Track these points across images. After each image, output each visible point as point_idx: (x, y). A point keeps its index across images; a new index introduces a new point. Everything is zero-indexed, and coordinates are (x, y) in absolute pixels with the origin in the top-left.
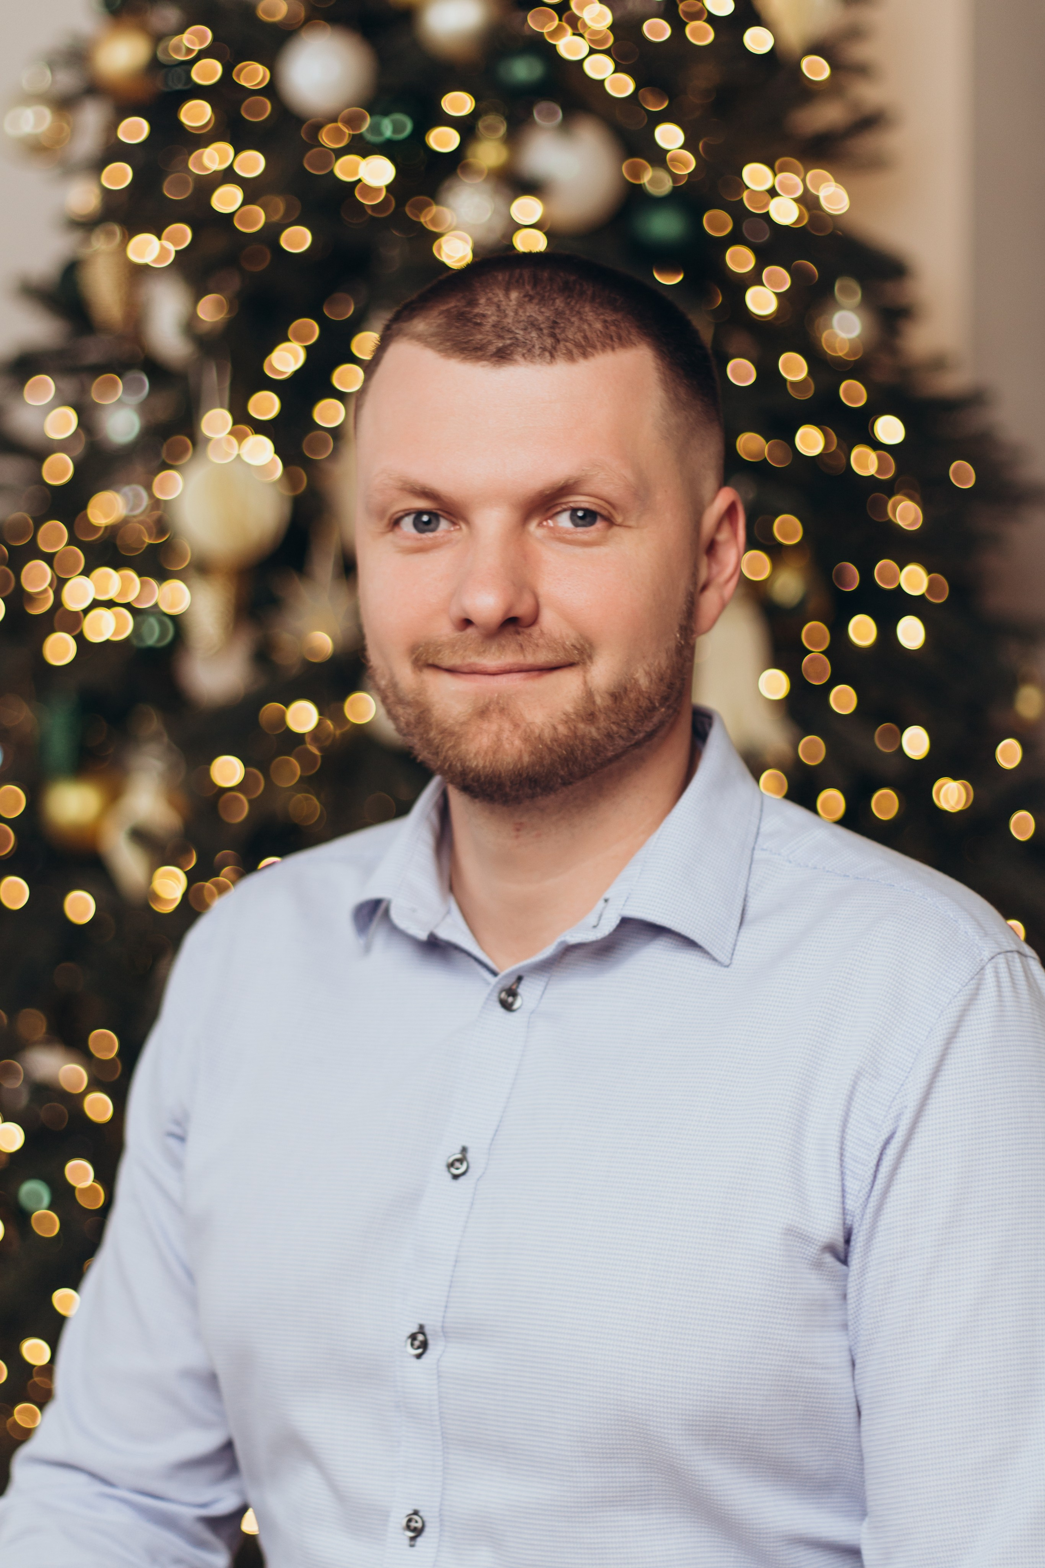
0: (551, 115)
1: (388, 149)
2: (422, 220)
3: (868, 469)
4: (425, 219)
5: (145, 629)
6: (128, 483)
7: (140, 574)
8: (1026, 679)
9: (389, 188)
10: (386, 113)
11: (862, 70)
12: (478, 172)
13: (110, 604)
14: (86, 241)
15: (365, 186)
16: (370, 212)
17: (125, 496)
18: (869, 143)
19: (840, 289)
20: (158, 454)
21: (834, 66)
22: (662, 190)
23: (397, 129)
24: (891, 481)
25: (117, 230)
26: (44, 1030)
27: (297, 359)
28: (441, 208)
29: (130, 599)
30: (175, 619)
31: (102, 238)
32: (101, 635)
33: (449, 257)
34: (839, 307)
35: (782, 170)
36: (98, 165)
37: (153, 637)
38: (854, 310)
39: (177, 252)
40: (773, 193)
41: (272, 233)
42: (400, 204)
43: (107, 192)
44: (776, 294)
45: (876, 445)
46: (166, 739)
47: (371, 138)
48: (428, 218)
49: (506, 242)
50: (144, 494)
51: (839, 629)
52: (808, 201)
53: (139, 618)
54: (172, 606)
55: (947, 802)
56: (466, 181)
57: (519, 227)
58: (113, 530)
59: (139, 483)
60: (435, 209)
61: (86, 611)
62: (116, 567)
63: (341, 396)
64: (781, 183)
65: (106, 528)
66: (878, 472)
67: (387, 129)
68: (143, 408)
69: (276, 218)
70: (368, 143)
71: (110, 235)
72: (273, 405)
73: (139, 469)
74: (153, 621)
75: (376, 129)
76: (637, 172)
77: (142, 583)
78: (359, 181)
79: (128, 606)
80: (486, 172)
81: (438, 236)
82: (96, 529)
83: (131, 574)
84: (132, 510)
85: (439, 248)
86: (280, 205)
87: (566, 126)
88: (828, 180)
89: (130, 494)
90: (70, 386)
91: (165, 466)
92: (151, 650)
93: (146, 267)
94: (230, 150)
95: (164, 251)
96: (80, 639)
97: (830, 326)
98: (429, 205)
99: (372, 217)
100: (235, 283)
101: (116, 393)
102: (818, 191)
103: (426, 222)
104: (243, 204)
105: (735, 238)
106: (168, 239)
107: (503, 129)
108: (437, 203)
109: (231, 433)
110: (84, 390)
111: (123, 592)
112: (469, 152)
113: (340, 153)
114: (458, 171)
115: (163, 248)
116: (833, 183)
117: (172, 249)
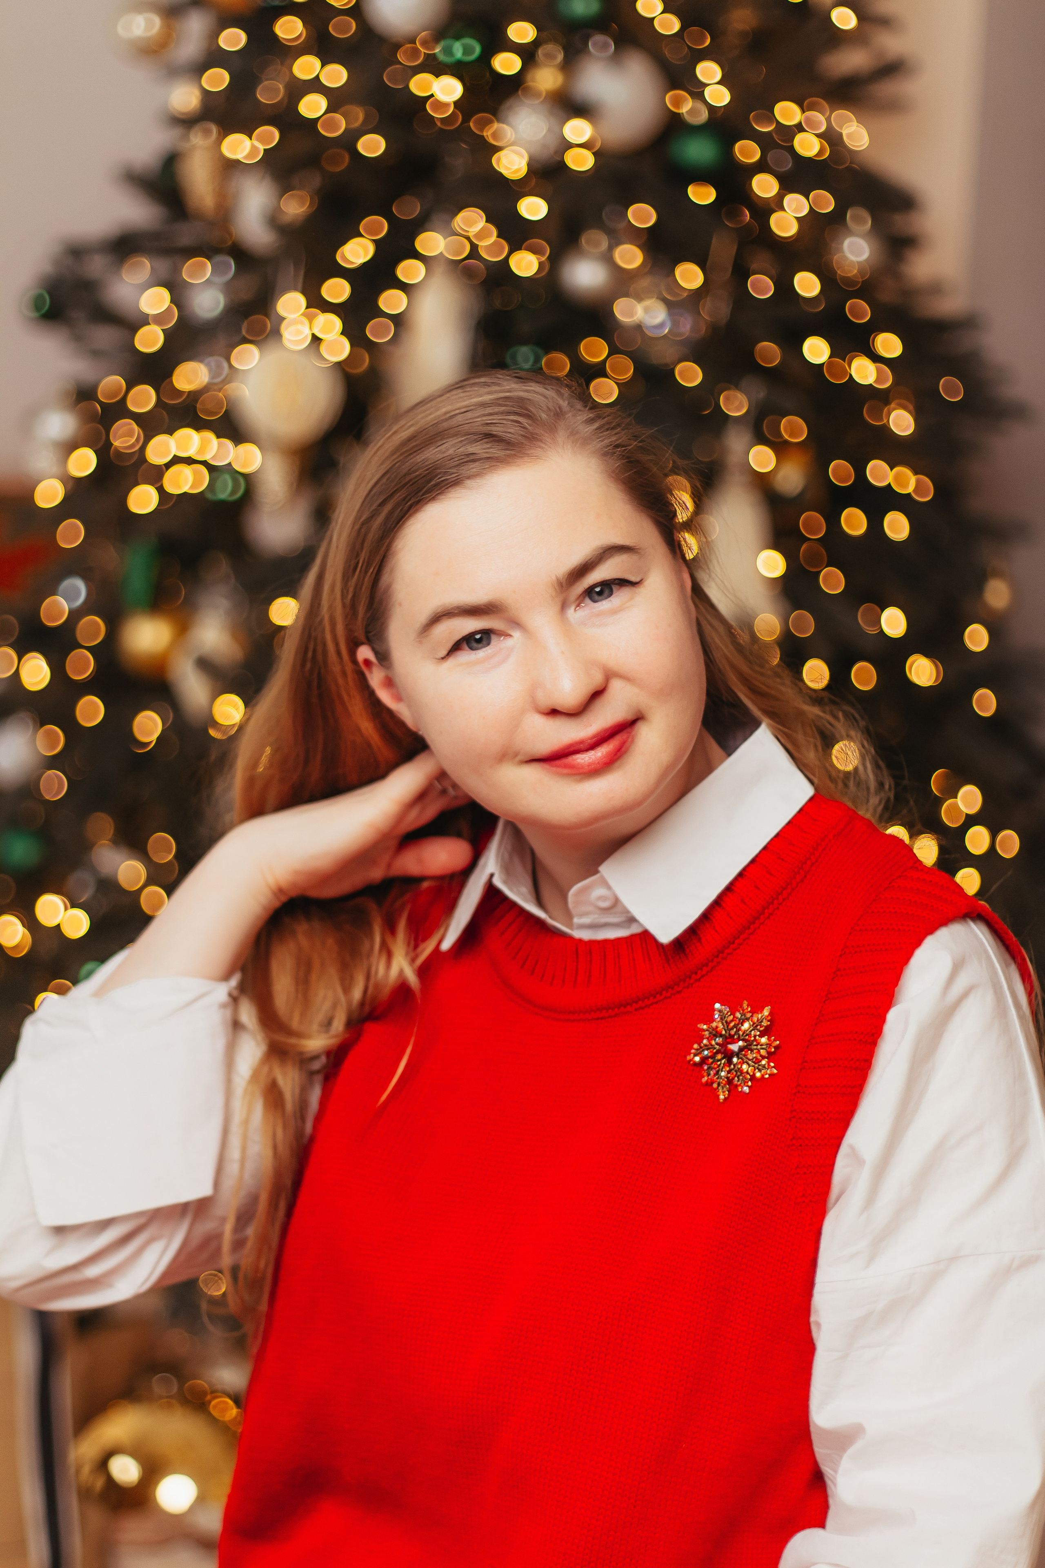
0: (605, 46)
1: (457, 70)
2: (485, 134)
3: (868, 379)
4: (488, 134)
5: (219, 484)
6: (212, 355)
7: (218, 437)
8: (997, 574)
9: (456, 103)
10: (457, 38)
11: (885, 22)
12: (536, 94)
13: (189, 461)
14: (185, 137)
15: (437, 100)
16: (439, 124)
17: (208, 365)
18: (887, 89)
19: (852, 217)
20: (239, 330)
21: (861, 17)
22: (699, 119)
23: (467, 50)
24: (887, 391)
25: (214, 129)
26: (112, 832)
27: (366, 254)
28: (501, 125)
29: (207, 457)
30: (246, 477)
31: (200, 134)
32: (179, 488)
33: (507, 168)
34: (851, 233)
35: (811, 108)
36: (199, 69)
37: (225, 492)
38: (863, 236)
39: (265, 150)
40: (799, 128)
41: (349, 140)
42: (466, 119)
43: (206, 94)
44: (797, 218)
45: (876, 358)
46: (233, 581)
47: (442, 58)
48: (489, 133)
49: (558, 158)
50: (225, 365)
51: (833, 520)
52: (831, 137)
53: (215, 474)
54: (243, 467)
55: (918, 677)
56: (527, 101)
57: (570, 146)
58: (194, 396)
59: (220, 355)
60: (496, 125)
61: (168, 465)
62: (198, 429)
63: (404, 287)
64: (807, 120)
65: (190, 392)
66: (875, 382)
67: (458, 50)
68: (228, 288)
69: (356, 124)
70: (440, 63)
71: (207, 132)
72: (344, 291)
73: (222, 341)
74: (228, 478)
75: (448, 51)
76: (677, 102)
77: (219, 444)
78: (432, 96)
79: (204, 463)
80: (544, 94)
81: (498, 149)
82: (180, 393)
83: (210, 435)
84: (213, 378)
85: (499, 160)
86: (359, 114)
87: (616, 59)
88: (851, 121)
89: (213, 364)
90: (164, 266)
91: (245, 341)
92: (223, 503)
93: (238, 162)
94: (317, 63)
95: (254, 148)
96: (161, 490)
97: (841, 250)
98: (490, 122)
99: (441, 129)
100: (316, 181)
101: (205, 275)
102: (841, 129)
103: (487, 136)
104: (326, 113)
105: (761, 167)
106: (258, 140)
107: (560, 57)
108: (499, 121)
109: (303, 314)
110: (177, 270)
111: (202, 450)
112: (529, 77)
113: (417, 70)
114: (520, 92)
115: (253, 146)
116: (855, 123)
117: (261, 148)
